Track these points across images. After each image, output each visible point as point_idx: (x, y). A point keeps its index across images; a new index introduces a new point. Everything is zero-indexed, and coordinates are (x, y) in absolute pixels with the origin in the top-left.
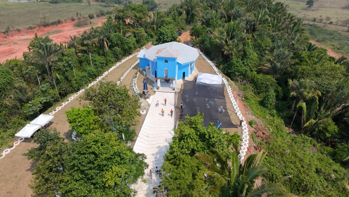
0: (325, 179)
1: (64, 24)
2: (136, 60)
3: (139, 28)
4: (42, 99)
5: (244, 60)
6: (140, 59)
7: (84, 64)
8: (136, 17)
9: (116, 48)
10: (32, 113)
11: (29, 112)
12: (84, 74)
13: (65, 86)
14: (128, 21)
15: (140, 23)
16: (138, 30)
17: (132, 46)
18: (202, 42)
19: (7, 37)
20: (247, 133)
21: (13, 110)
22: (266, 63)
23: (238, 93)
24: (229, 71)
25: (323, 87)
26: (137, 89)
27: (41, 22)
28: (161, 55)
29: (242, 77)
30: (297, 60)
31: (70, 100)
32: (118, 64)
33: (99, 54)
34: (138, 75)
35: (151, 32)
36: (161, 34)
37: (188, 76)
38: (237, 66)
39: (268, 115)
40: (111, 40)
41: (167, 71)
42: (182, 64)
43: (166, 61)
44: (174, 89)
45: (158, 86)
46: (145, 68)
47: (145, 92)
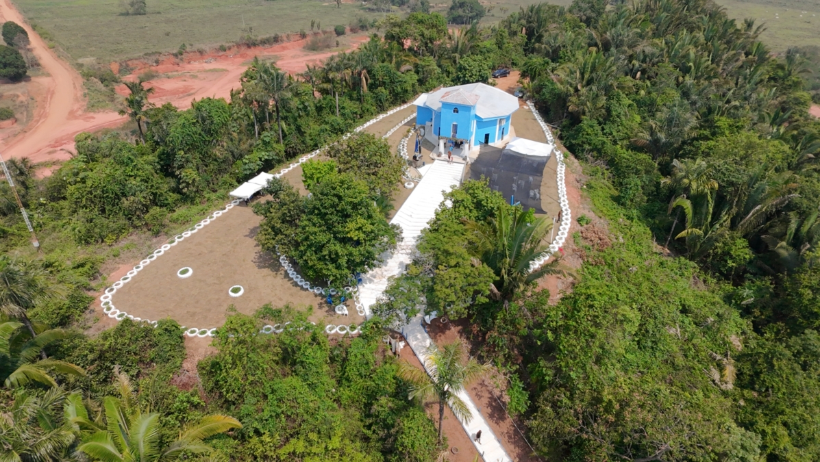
0: (695, 323)
1: (284, 45)
2: (413, 112)
3: (425, 58)
4: (263, 153)
5: (605, 124)
6: (419, 107)
7: (325, 112)
8: (424, 37)
9: (381, 89)
10: (248, 172)
11: (245, 170)
12: (324, 126)
13: (294, 140)
14: (408, 43)
15: (430, 47)
16: (424, 61)
17: (409, 88)
18: (539, 89)
19: (181, 64)
20: (567, 230)
21: (223, 166)
22: (642, 132)
23: (578, 177)
24: (573, 142)
25: (724, 174)
26: (406, 155)
27: (242, 38)
28: (449, 100)
29: (595, 153)
30: (707, 132)
31: (300, 161)
32: (381, 117)
33: (351, 98)
34: (410, 134)
35: (448, 66)
36: (461, 69)
37: (494, 141)
38: (588, 134)
39: (622, 215)
40: (374, 75)
41: (456, 127)
42: (483, 118)
43: (456, 110)
44: (465, 158)
45: (440, 152)
46: (425, 125)
47: (417, 156)
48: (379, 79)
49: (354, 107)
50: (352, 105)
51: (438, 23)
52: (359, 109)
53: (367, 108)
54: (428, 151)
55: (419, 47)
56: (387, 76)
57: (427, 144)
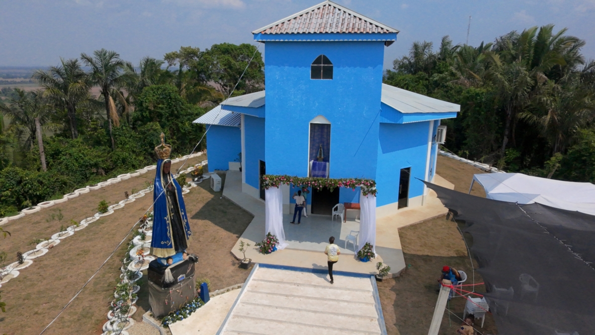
40: (142, 102)
41: (325, 136)
42: (403, 112)
43: (322, 65)
44: (366, 251)
45: (269, 234)
46: (228, 170)
47: (167, 262)
48: (149, 108)
49: (93, 154)
50: (89, 153)
51: (250, 54)
52: (105, 158)
53: (122, 156)
54: (231, 234)
55: (225, 85)
56: (163, 104)
57: (226, 212)
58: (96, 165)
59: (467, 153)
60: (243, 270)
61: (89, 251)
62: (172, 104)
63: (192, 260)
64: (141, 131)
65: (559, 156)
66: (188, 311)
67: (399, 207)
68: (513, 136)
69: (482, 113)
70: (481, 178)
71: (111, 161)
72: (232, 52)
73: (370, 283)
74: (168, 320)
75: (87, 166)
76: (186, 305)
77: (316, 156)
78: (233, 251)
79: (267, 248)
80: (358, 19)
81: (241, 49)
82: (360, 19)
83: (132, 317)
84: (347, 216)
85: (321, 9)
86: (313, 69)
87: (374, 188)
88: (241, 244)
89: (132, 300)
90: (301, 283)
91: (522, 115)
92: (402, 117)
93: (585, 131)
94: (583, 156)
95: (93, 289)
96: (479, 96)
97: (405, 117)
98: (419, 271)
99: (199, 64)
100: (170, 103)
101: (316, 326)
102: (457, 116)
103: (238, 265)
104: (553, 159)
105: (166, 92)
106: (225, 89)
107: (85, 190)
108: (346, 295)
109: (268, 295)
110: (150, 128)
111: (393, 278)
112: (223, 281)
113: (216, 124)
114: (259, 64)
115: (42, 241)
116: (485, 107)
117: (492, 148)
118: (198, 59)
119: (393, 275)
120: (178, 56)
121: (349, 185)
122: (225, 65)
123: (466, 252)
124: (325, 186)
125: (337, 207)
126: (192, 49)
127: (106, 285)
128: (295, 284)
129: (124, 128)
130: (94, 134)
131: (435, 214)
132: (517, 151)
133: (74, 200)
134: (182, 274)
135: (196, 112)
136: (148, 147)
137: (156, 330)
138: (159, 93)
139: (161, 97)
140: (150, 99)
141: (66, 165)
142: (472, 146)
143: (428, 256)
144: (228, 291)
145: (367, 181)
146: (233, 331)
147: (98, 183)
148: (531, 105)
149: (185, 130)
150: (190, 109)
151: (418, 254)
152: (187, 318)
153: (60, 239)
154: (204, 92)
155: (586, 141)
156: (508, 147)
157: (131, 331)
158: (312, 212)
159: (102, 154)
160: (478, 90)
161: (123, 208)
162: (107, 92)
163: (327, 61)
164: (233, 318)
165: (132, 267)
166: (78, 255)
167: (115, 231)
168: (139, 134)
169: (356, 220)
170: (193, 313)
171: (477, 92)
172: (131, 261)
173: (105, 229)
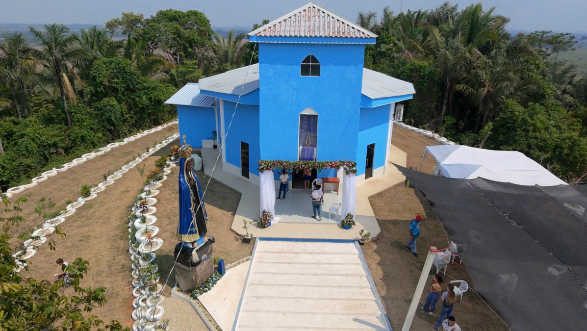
9: (110, 101)
16: (184, 67)
26: (154, 232)
37: (382, 164)
40: (95, 77)
41: (312, 125)
42: (372, 98)
43: (311, 64)
44: (348, 220)
45: (264, 211)
46: (201, 147)
47: (193, 246)
48: (103, 83)
49: (50, 134)
50: (45, 132)
51: (198, 21)
52: (63, 137)
53: (80, 134)
54: (225, 212)
55: (174, 54)
56: (118, 79)
57: (214, 191)
58: (55, 145)
59: (413, 121)
60: (246, 244)
61: (89, 236)
62: (127, 78)
63: (211, 241)
64: (96, 107)
65: (490, 124)
66: (211, 284)
67: (366, 178)
68: (450, 104)
69: (426, 84)
70: (433, 150)
71: (69, 139)
72: (179, 19)
73: (355, 247)
74: (197, 293)
75: (45, 146)
76: (208, 279)
77: (304, 142)
78: (232, 228)
79: (264, 224)
80: (341, 23)
81: (188, 16)
82: (343, 23)
83: (161, 293)
84: (325, 189)
85: (307, 11)
86: (302, 67)
87: (354, 168)
88: (244, 223)
89: (155, 279)
90: (299, 251)
91: (460, 87)
92: (371, 102)
93: (510, 101)
94: (509, 123)
95: (109, 272)
96: (423, 69)
97: (373, 102)
98: (391, 233)
99: (145, 33)
100: (125, 77)
101: (319, 286)
102: (413, 97)
103: (241, 241)
104: (486, 128)
105: (120, 65)
106: (174, 58)
107: (52, 172)
108: (338, 259)
109: (274, 264)
110: (106, 104)
111: (372, 241)
112: (231, 256)
113: (189, 104)
114: (209, 32)
115: (36, 230)
116: (428, 79)
117: (433, 115)
118: (142, 27)
119: (372, 238)
120: (120, 23)
121: (334, 167)
122: (174, 34)
123: (425, 214)
124: (314, 169)
125: (315, 181)
126: (136, 16)
127: (120, 267)
128: (294, 253)
129: (80, 105)
130: (39, 109)
131: (395, 182)
132: (453, 118)
133: (44, 184)
134: (205, 254)
135: (153, 86)
136: (106, 123)
137: (186, 303)
138: (112, 67)
139: (115, 71)
140: (104, 73)
141: (27, 147)
142: (416, 114)
143: (395, 220)
144: (239, 263)
145: (349, 163)
146: (252, 297)
147: (64, 163)
148: (466, 77)
149: (142, 104)
150: (146, 82)
151: (388, 219)
152: (211, 290)
153: (53, 227)
154: (155, 62)
155: (511, 110)
156: (446, 114)
157: (164, 304)
158: (293, 187)
159: (59, 133)
160: (421, 63)
161: (105, 192)
162: (59, 68)
163: (314, 60)
164: (249, 286)
165: (143, 249)
166: (81, 241)
167: (108, 215)
168: (95, 110)
169: (332, 192)
170: (214, 285)
171: (421, 65)
172: (139, 243)
173: (97, 214)
